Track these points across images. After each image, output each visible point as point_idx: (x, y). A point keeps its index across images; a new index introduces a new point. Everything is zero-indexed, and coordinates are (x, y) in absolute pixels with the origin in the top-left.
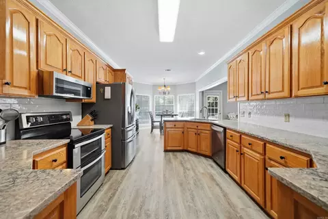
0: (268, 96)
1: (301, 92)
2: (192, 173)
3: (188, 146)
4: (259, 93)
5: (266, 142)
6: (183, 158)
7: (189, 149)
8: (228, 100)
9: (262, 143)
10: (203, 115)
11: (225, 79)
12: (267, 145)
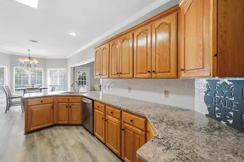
0: (121, 76)
1: (139, 76)
2: (62, 150)
3: (58, 120)
4: (116, 73)
5: (122, 111)
6: (52, 135)
7: (60, 122)
8: (95, 77)
9: (120, 111)
10: (74, 88)
11: (93, 59)
12: (123, 112)
